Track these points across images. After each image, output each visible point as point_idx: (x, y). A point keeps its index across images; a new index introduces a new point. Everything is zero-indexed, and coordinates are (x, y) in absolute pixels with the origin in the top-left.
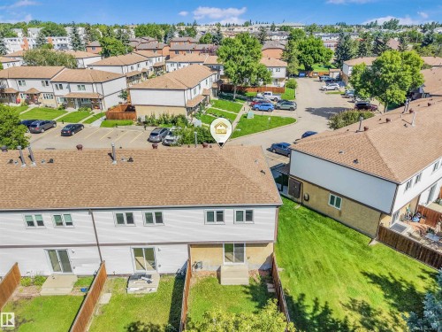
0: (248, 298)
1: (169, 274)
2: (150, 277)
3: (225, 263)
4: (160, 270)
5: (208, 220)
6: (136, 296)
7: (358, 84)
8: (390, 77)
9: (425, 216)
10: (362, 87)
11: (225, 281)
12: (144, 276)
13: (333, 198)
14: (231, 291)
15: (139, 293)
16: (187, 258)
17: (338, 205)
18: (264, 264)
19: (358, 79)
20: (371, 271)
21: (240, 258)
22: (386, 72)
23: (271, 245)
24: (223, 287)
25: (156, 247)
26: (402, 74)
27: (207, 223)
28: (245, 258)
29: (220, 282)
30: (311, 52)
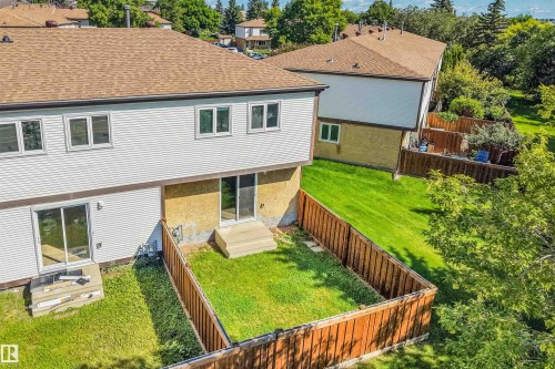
0: (290, 268)
1: (119, 262)
2: (79, 273)
3: (222, 223)
4: (100, 256)
5: (203, 130)
6: (57, 317)
7: (275, 31)
8: (313, 19)
9: (432, 142)
10: (282, 34)
11: (234, 251)
12: (65, 273)
13: (325, 128)
14: (253, 263)
15: (63, 309)
16: (158, 217)
17: (334, 137)
18: (286, 215)
19: (275, 24)
20: (419, 206)
21: (248, 210)
22: (308, 14)
23: (297, 174)
24: (237, 261)
25: (92, 201)
26: (326, 15)
27: (199, 135)
28: (256, 206)
29: (225, 255)
30: (195, 13)
